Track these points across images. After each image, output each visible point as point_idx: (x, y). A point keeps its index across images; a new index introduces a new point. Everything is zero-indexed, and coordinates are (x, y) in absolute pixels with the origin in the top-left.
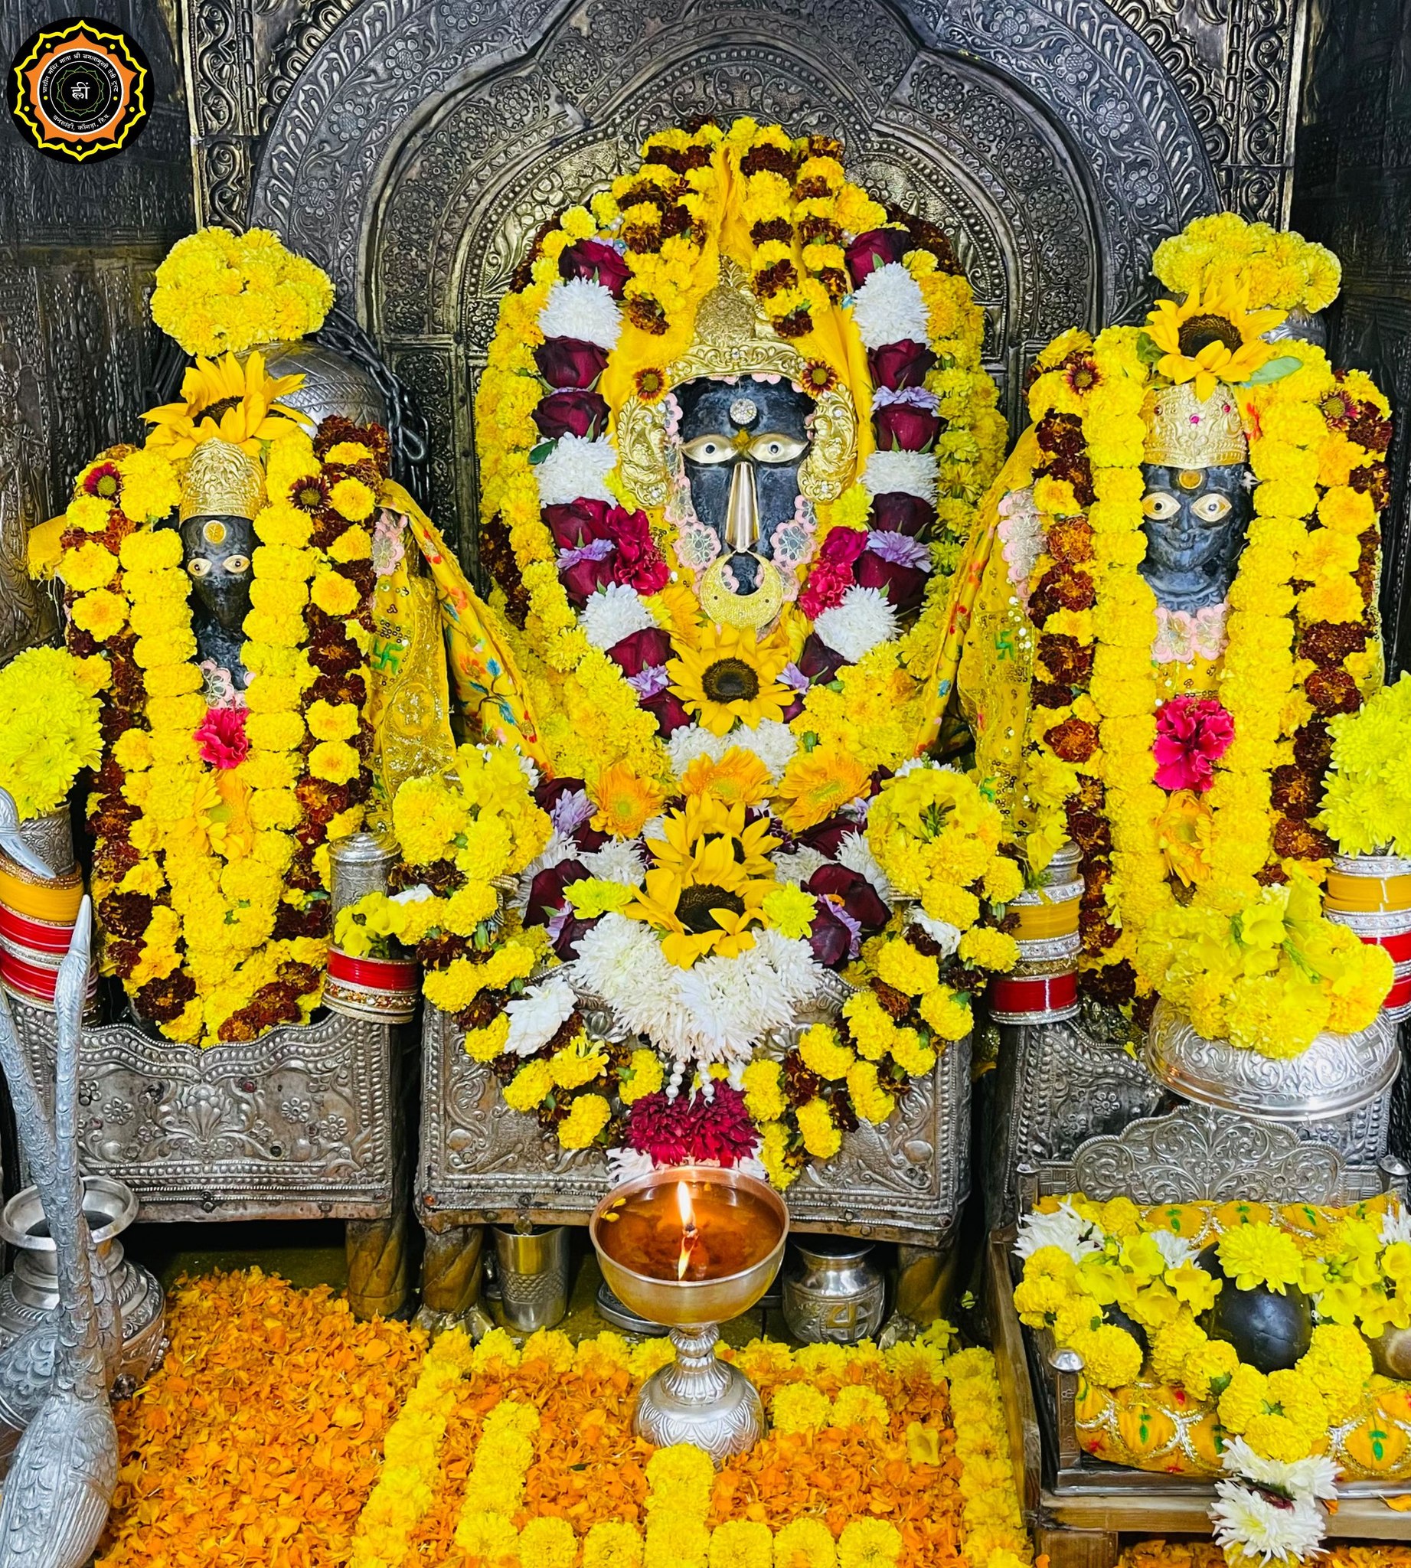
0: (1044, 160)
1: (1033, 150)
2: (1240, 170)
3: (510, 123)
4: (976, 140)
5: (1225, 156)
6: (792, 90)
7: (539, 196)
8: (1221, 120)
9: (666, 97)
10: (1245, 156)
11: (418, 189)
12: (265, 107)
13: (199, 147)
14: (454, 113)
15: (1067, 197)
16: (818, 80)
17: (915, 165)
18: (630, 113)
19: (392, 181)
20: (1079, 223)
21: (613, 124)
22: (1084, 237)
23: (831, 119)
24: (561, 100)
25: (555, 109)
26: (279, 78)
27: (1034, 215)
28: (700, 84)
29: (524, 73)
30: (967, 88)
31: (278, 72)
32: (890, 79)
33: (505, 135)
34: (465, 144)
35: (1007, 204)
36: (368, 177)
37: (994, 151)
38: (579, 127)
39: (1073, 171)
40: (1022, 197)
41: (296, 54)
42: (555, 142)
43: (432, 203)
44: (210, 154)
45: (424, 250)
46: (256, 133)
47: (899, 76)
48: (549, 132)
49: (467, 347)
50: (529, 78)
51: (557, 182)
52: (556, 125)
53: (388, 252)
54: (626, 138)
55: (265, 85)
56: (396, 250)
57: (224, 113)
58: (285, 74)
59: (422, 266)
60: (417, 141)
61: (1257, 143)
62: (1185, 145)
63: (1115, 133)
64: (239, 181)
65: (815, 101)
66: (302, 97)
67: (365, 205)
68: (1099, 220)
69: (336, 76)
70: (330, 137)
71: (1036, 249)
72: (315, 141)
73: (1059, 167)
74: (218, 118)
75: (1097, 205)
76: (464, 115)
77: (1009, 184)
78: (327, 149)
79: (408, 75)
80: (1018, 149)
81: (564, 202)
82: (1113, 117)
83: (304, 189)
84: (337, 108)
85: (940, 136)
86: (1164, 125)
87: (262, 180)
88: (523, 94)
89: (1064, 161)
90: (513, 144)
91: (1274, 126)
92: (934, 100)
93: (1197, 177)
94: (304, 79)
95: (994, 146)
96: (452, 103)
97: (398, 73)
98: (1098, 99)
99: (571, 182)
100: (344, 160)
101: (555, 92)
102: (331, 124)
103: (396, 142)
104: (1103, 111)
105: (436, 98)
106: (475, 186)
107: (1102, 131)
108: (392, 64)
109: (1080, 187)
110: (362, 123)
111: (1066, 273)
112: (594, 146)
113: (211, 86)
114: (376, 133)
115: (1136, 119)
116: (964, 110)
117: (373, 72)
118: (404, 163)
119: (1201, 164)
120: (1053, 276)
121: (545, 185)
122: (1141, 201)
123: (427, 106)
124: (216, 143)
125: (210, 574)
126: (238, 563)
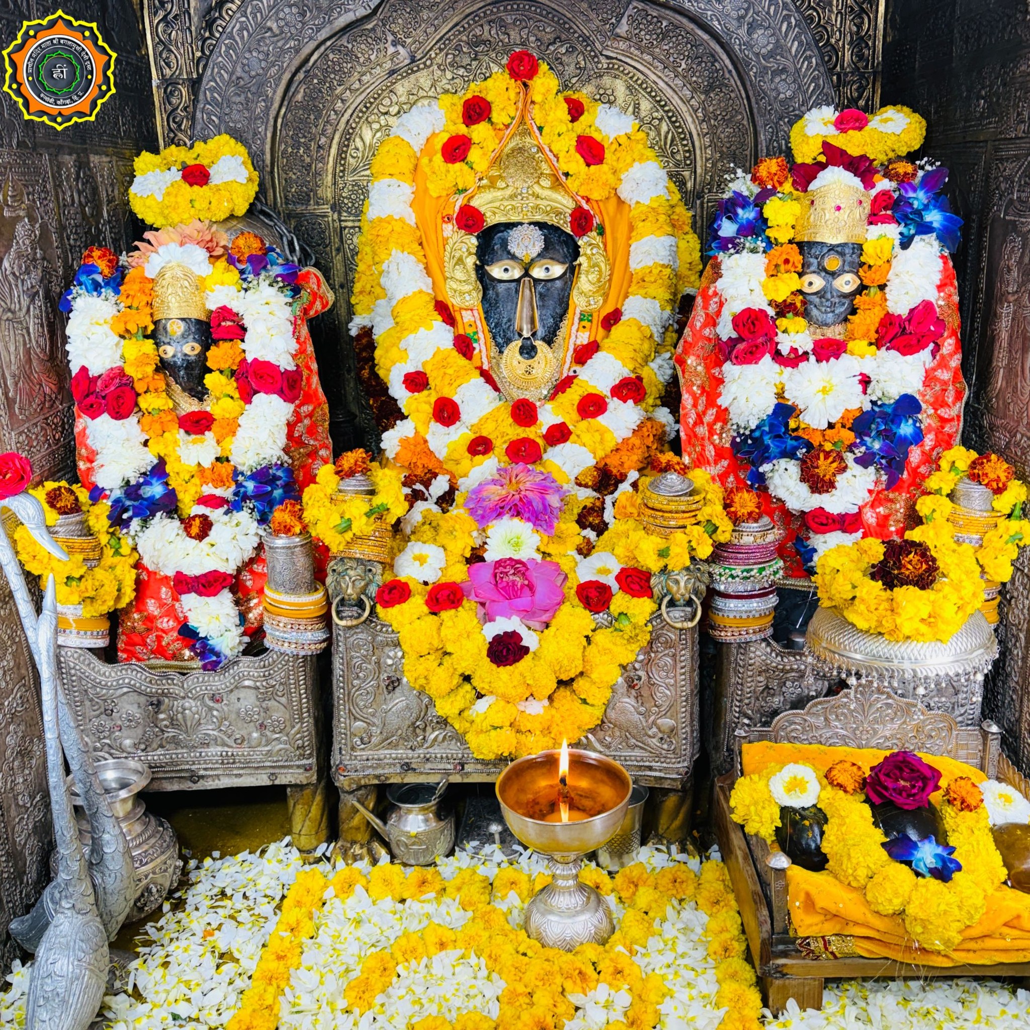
0: (717, 71)
1: (709, 64)
2: (846, 74)
3: (361, 60)
4: (671, 59)
5: (836, 66)
6: (548, 30)
7: (383, 109)
8: (833, 41)
9: (465, 38)
10: (849, 65)
11: (304, 108)
12: (200, 59)
13: (158, 87)
14: (324, 56)
15: (733, 95)
16: (565, 23)
17: (631, 78)
18: (441, 50)
19: (286, 103)
20: (741, 113)
21: (430, 58)
22: (745, 122)
23: (574, 49)
24: (394, 44)
25: (391, 50)
26: (208, 38)
27: (711, 109)
28: (486, 28)
29: (370, 26)
30: (665, 24)
31: (207, 34)
32: (613, 20)
33: (359, 69)
34: (332, 76)
35: (693, 102)
36: (269, 101)
37: (684, 66)
38: (407, 61)
39: (736, 78)
40: (703, 97)
41: (219, 22)
42: (392, 72)
43: (312, 117)
44: (165, 92)
45: (308, 149)
46: (195, 76)
47: (619, 18)
48: (388, 65)
49: (340, 214)
50: (373, 29)
51: (394, 99)
52: (392, 60)
53: (284, 152)
54: (439, 68)
55: (200, 43)
56: (290, 150)
57: (173, 63)
58: (212, 34)
59: (308, 160)
60: (301, 75)
61: (857, 56)
62: (811, 57)
63: (764, 51)
64: (185, 109)
65: (563, 37)
66: (223, 49)
67: (268, 120)
68: (755, 111)
69: (245, 33)
70: (243, 75)
71: (712, 132)
72: (234, 77)
73: (727, 76)
74: (170, 67)
75: (753, 100)
76: (331, 56)
77: (694, 88)
78: (242, 83)
79: (293, 30)
80: (699, 64)
81: (399, 112)
82: (762, 40)
83: (227, 111)
84: (247, 55)
85: (648, 58)
86: (796, 43)
87: (201, 105)
88: (369, 40)
89: (730, 72)
90: (364, 74)
91: (867, 45)
92: (643, 33)
93: (818, 78)
94: (224, 36)
95: (683, 63)
96: (322, 48)
97: (286, 29)
98: (752, 28)
99: (403, 99)
100: (253, 89)
101: (390, 38)
102: (244, 65)
103: (287, 76)
104: (755, 36)
105: (312, 45)
106: (339, 104)
107: (756, 50)
108: (282, 23)
109: (741, 88)
110: (263, 64)
111: (733, 147)
112: (418, 74)
113: (164, 45)
114: (273, 71)
115: (778, 41)
116: (663, 39)
117: (270, 29)
118: (292, 90)
119: (822, 69)
120: (725, 149)
121: (386, 102)
122: (782, 96)
123: (306, 51)
124: (169, 83)
125: (174, 356)
126: (193, 348)
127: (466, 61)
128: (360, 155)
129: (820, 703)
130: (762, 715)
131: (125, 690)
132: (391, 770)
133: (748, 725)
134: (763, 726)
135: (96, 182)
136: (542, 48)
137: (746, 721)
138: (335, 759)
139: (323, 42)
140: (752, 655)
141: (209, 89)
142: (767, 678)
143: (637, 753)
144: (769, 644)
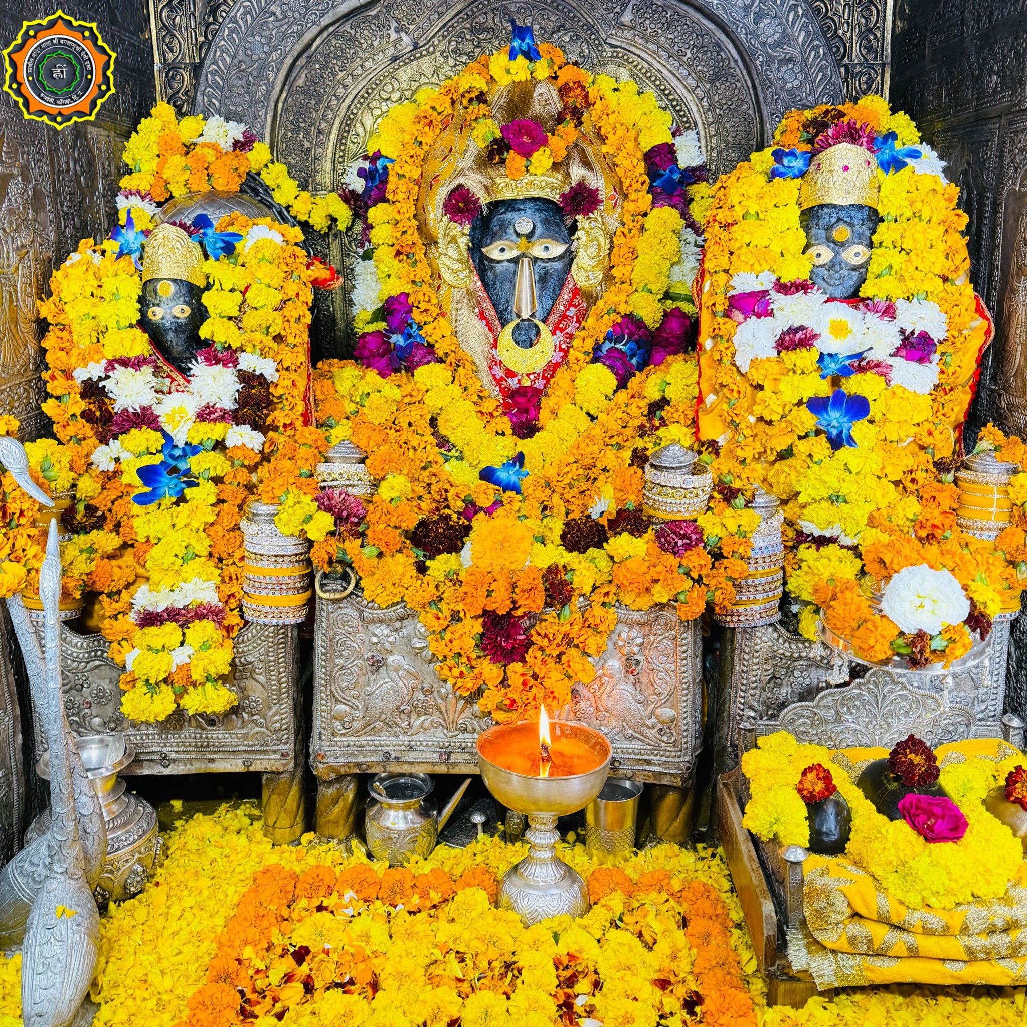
0: (723, 60)
1: (715, 54)
2: (854, 66)
3: (364, 46)
4: (676, 48)
5: (844, 57)
6: (552, 18)
7: (384, 95)
8: (840, 32)
9: (468, 25)
10: (857, 56)
11: (305, 93)
12: (203, 42)
13: (160, 71)
14: (326, 41)
15: (739, 85)
16: (570, 11)
17: (636, 66)
18: (444, 36)
19: (287, 88)
20: (747, 103)
21: (433, 45)
22: (751, 112)
23: (579, 37)
24: (398, 30)
25: (394, 36)
26: (212, 23)
27: (716, 98)
28: (491, 16)
29: (373, 13)
30: (669, 13)
31: (211, 19)
33: (361, 54)
34: (335, 61)
35: (698, 91)
36: (270, 86)
37: (689, 55)
38: (410, 48)
39: (742, 67)
40: (708, 86)
41: (223, 7)
42: (394, 59)
43: (313, 102)
44: (167, 76)
45: (308, 133)
46: (197, 60)
47: (624, 7)
48: (391, 52)
50: (376, 16)
51: (396, 85)
52: (395, 46)
53: (284, 136)
54: (442, 54)
55: (203, 28)
56: (290, 134)
57: (176, 48)
58: (215, 19)
59: (307, 145)
60: (303, 60)
61: (865, 47)
62: (818, 46)
63: (770, 40)
64: (186, 93)
65: (568, 25)
66: (227, 32)
67: (268, 103)
68: (761, 99)
69: (249, 17)
70: (246, 58)
71: (718, 121)
72: (236, 61)
73: (733, 64)
74: (172, 51)
75: (759, 89)
76: (334, 42)
77: (699, 78)
78: (244, 66)
79: (297, 15)
80: (705, 52)
81: (400, 99)
82: (769, 30)
83: (228, 94)
84: (250, 39)
85: (653, 47)
86: (803, 33)
87: (201, 88)
88: (373, 26)
89: (736, 61)
90: (367, 60)
91: (875, 36)
92: (648, 22)
93: (826, 68)
94: (228, 20)
95: (688, 51)
96: (325, 34)
97: (290, 14)
98: (758, 17)
99: (405, 85)
100: (255, 73)
101: (394, 24)
102: (246, 49)
103: (289, 61)
104: (762, 25)
105: (315, 30)
106: (341, 90)
107: (762, 38)
108: (286, 8)
109: (747, 78)
110: (266, 48)
111: (739, 137)
112: (421, 61)
113: (167, 29)
114: (275, 55)
115: (784, 30)
116: (668, 28)
117: (274, 13)
118: (294, 75)
119: (829, 58)
120: (730, 139)
121: (388, 88)
122: (789, 85)
123: (308, 36)
124: (171, 68)
125: (163, 318)
126: (183, 311)
127: (469, 47)
128: (360, 141)
129: (830, 694)
130: (768, 707)
131: (97, 663)
132: (373, 759)
133: (754, 718)
134: (770, 719)
135: (93, 153)
136: (546, 36)
137: (752, 714)
138: (315, 745)
139: (327, 27)
140: (758, 641)
141: (211, 72)
142: (774, 666)
143: (636, 745)
144: (775, 630)
